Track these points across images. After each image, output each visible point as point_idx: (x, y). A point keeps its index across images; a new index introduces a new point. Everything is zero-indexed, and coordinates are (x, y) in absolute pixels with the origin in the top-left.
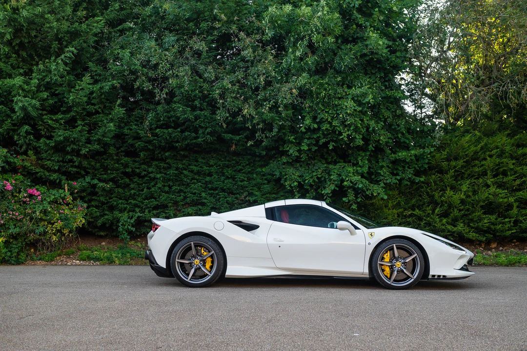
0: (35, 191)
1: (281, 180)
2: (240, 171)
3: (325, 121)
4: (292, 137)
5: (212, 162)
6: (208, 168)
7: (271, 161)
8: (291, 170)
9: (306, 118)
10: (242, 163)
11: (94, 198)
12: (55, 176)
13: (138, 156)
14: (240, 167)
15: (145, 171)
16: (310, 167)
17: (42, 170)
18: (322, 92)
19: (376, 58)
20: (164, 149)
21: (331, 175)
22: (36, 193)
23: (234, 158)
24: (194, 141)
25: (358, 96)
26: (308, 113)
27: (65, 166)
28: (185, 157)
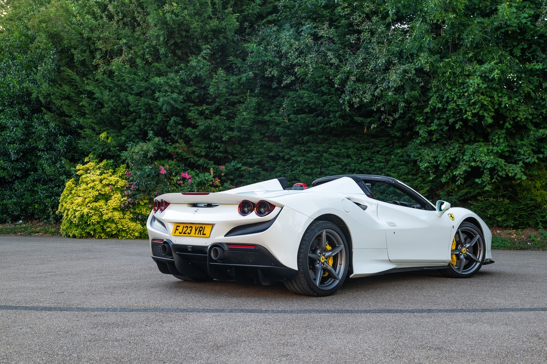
0: (187, 175)
2: (378, 152)
3: (452, 100)
5: (350, 144)
6: (346, 150)
7: (410, 142)
8: (426, 151)
10: (379, 145)
11: (242, 180)
12: (201, 161)
13: (279, 141)
14: (377, 149)
15: (289, 154)
16: (446, 147)
17: (192, 156)
18: (447, 71)
19: (511, 30)
20: (303, 133)
21: (465, 155)
22: (187, 176)
23: (372, 140)
24: (328, 125)
25: (485, 73)
26: (435, 93)
27: (212, 152)
28: (325, 140)
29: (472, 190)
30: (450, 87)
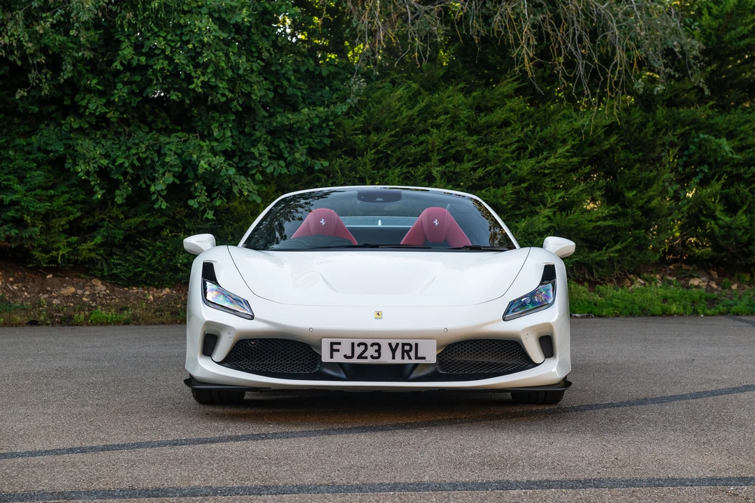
1: (65, 162)
3: (160, 54)
4: (95, 81)
7: (43, 126)
8: (85, 143)
9: (124, 45)
16: (122, 138)
21: (165, 154)
25: (219, 11)
26: (128, 37)
29: (151, 220)
30: (156, 30)
